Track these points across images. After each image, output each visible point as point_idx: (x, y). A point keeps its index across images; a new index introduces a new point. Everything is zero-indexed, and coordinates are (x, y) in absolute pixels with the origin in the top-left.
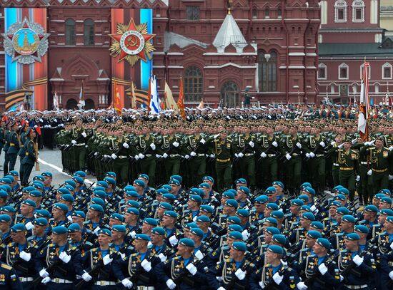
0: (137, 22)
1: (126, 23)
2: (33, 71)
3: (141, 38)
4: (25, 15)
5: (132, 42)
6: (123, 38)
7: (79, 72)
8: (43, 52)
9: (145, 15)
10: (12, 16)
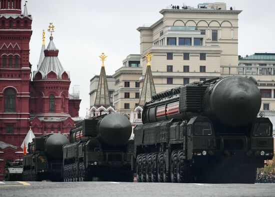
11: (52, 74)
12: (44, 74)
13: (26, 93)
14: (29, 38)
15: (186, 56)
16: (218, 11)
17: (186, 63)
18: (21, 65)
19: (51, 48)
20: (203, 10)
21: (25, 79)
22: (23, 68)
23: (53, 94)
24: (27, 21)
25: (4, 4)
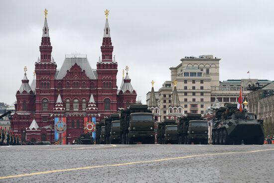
0: (91, 121)
1: (88, 122)
2: (62, 135)
3: (92, 126)
4: (60, 119)
5: (90, 127)
6: (87, 126)
7: (75, 135)
8: (65, 130)
9: (94, 119)
10: (57, 120)
11: (128, 91)
12: (124, 91)
13: (115, 101)
14: (116, 74)
15: (194, 82)
16: (209, 59)
17: (194, 85)
18: (113, 87)
19: (127, 78)
20: (202, 59)
21: (115, 94)
22: (114, 88)
23: (128, 101)
24: (115, 66)
25: (103, 57)
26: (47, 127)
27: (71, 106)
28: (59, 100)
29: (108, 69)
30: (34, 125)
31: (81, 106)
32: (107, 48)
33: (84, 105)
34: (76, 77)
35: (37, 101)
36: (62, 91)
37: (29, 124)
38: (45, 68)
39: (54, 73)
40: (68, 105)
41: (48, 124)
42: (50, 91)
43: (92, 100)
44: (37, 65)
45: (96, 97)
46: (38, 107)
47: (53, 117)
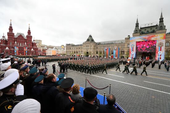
1: (25, 49)
2: (17, 51)
9: (27, 48)
10: (15, 48)
12: (34, 43)
18: (31, 41)
21: (31, 43)
24: (32, 37)
25: (28, 34)
26: (12, 49)
27: (19, 45)
28: (16, 42)
29: (29, 37)
30: (7, 48)
31: (22, 45)
32: (29, 32)
33: (23, 45)
34: (21, 38)
35: (8, 42)
36: (16, 41)
37: (6, 48)
38: (10, 34)
39: (14, 36)
40: (18, 44)
41: (12, 48)
42: (13, 40)
43: (26, 43)
44: (8, 33)
45: (27, 43)
46: (8, 44)
47: (14, 47)
